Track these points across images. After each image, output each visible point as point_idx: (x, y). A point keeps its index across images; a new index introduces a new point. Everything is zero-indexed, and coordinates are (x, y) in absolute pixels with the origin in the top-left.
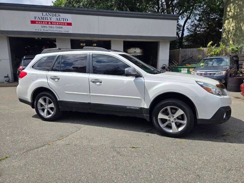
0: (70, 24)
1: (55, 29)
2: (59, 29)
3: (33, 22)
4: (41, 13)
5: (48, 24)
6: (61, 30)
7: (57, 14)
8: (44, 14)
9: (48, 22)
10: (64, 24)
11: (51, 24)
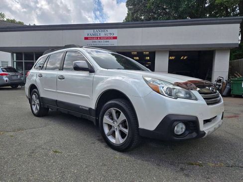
0: (115, 38)
1: (102, 43)
2: (106, 43)
3: (86, 38)
4: (93, 30)
5: (97, 39)
6: (107, 43)
7: (105, 30)
8: (95, 30)
9: (97, 38)
10: (110, 38)
11: (100, 39)
